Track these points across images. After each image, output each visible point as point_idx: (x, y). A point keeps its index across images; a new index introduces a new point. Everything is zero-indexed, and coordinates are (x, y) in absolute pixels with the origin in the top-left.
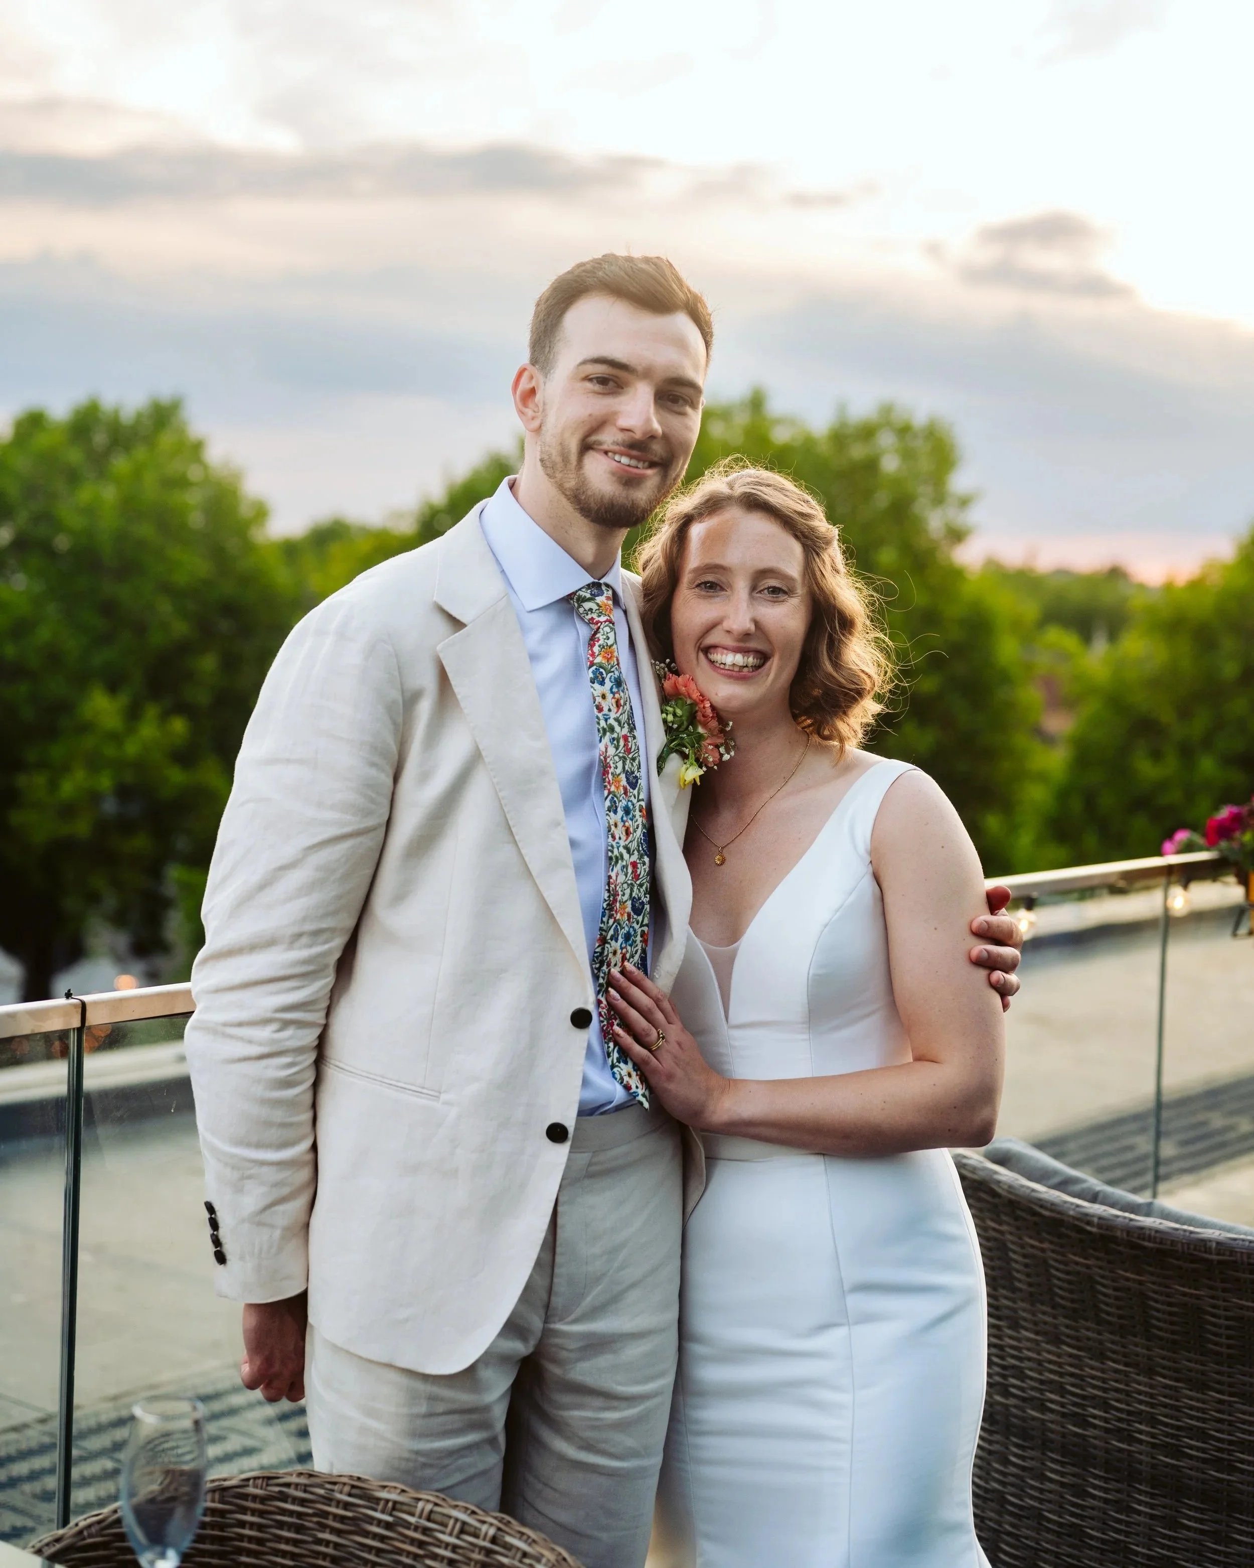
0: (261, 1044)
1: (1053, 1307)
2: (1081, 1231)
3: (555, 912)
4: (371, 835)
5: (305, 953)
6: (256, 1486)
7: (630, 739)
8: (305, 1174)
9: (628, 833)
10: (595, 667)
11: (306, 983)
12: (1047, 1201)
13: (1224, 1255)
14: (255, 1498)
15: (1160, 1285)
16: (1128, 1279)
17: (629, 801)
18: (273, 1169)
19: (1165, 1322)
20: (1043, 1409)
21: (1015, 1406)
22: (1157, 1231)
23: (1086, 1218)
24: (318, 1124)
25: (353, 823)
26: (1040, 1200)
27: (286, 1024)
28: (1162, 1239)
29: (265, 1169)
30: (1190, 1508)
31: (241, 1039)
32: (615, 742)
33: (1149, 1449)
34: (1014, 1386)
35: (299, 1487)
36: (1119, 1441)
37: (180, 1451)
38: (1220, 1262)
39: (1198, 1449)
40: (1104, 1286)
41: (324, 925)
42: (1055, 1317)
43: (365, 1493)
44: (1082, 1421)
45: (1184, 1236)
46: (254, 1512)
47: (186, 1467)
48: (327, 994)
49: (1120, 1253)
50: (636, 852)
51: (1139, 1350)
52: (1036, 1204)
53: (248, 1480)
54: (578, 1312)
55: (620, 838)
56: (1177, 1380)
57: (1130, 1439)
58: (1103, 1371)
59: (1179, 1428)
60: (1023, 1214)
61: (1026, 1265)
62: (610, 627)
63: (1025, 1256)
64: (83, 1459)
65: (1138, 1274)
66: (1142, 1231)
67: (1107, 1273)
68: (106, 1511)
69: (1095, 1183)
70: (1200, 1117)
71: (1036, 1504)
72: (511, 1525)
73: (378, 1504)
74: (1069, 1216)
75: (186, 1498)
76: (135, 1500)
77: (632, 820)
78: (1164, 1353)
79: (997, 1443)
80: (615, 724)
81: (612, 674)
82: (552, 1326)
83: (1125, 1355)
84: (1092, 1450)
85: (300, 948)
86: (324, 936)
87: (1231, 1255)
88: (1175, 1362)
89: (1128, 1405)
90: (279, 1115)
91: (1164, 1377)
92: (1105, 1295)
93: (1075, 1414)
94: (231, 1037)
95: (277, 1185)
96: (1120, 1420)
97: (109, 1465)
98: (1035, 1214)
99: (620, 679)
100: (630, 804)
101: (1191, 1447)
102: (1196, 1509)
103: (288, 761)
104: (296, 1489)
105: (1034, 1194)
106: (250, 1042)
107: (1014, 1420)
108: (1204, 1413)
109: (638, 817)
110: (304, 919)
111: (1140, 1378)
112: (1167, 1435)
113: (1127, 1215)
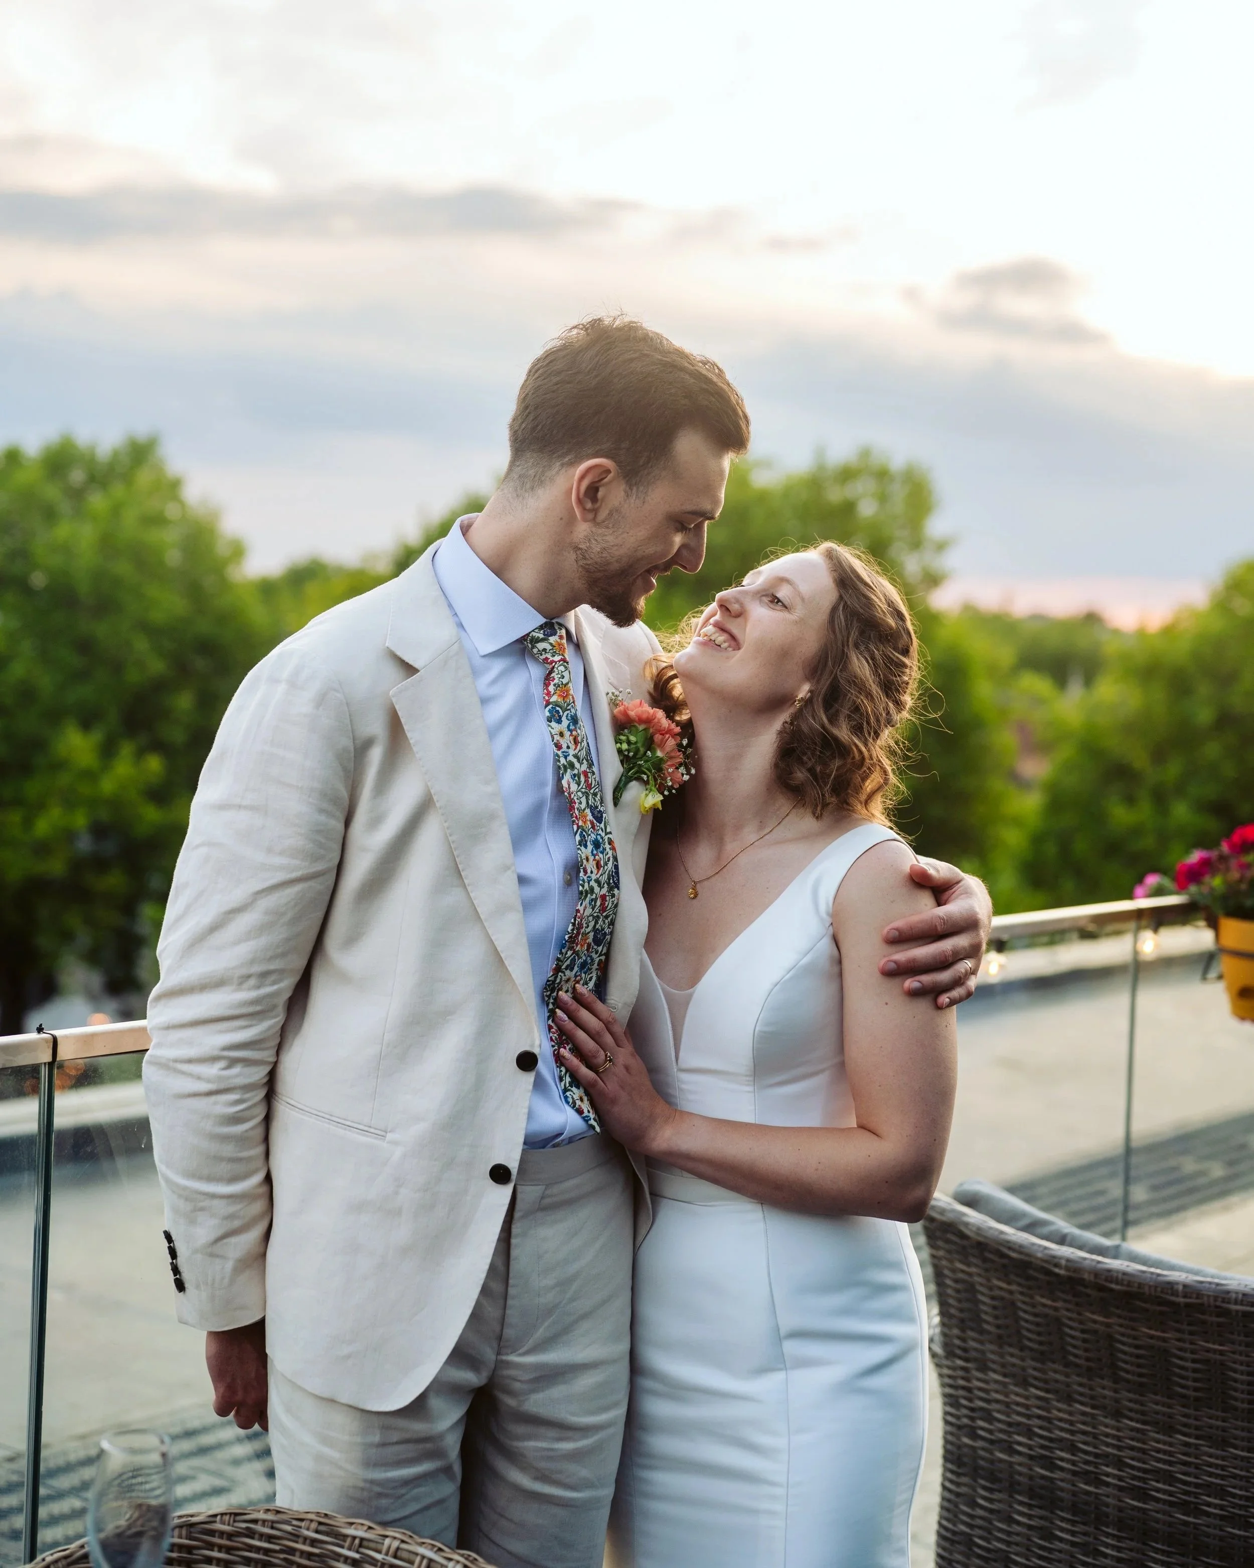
0: (209, 1081)
1: (1022, 1349)
2: (1049, 1273)
3: (503, 955)
4: (321, 879)
5: (254, 994)
6: (223, 1523)
7: (590, 775)
8: (258, 1206)
9: (598, 866)
10: (550, 706)
11: (254, 1022)
12: (1015, 1243)
13: (1190, 1298)
14: (222, 1534)
15: (1127, 1327)
16: (1095, 1322)
17: (597, 834)
18: (223, 1202)
19: (1132, 1364)
20: (1011, 1451)
21: (983, 1449)
22: (1125, 1274)
23: (1054, 1261)
24: (271, 1157)
25: (301, 868)
26: (1008, 1242)
27: (233, 1062)
28: (1129, 1282)
29: (216, 1202)
30: (1157, 1551)
31: (191, 1075)
32: (576, 778)
33: (1115, 1492)
34: (983, 1429)
35: (266, 1523)
36: (1086, 1484)
37: (148, 1486)
38: (1187, 1305)
39: (1165, 1492)
40: (1071, 1328)
41: (272, 967)
42: (1023, 1359)
43: (332, 1530)
44: (1050, 1464)
45: (1151, 1278)
46: (220, 1548)
47: (154, 1502)
48: (277, 1032)
49: (1088, 1296)
50: (606, 885)
51: (1106, 1392)
52: (1004, 1246)
53: (215, 1516)
54: (530, 1343)
55: (592, 872)
56: (1144, 1423)
57: (1097, 1481)
58: (1070, 1413)
59: (1145, 1471)
60: (991, 1256)
61: (995, 1308)
62: (564, 666)
63: (993, 1298)
64: (51, 1498)
65: (1105, 1317)
66: (1110, 1275)
67: (1074, 1316)
68: (73, 1546)
69: (1062, 1225)
70: (1172, 1163)
71: (1003, 1547)
72: (477, 1563)
73: (345, 1541)
74: (1037, 1258)
75: (152, 1533)
76: (102, 1535)
77: (602, 853)
78: (1131, 1395)
79: (965, 1485)
80: (575, 761)
81: (569, 712)
82: (504, 1358)
83: (1092, 1398)
84: (1059, 1493)
85: (249, 989)
86: (273, 977)
87: (1197, 1298)
88: (1142, 1405)
89: (1095, 1447)
90: (228, 1150)
91: (1131, 1419)
92: (1073, 1337)
93: (1043, 1457)
94: (183, 1073)
95: (231, 1217)
96: (1087, 1462)
97: (77, 1504)
98: (1003, 1255)
99: (577, 717)
100: (599, 837)
101: (1158, 1490)
102: (1163, 1552)
103: (240, 807)
104: (263, 1525)
105: (1003, 1236)
106: (199, 1078)
107: (982, 1463)
108: (1170, 1456)
109: (608, 850)
110: (252, 962)
111: (1107, 1421)
112: (1134, 1478)
113: (1094, 1257)
